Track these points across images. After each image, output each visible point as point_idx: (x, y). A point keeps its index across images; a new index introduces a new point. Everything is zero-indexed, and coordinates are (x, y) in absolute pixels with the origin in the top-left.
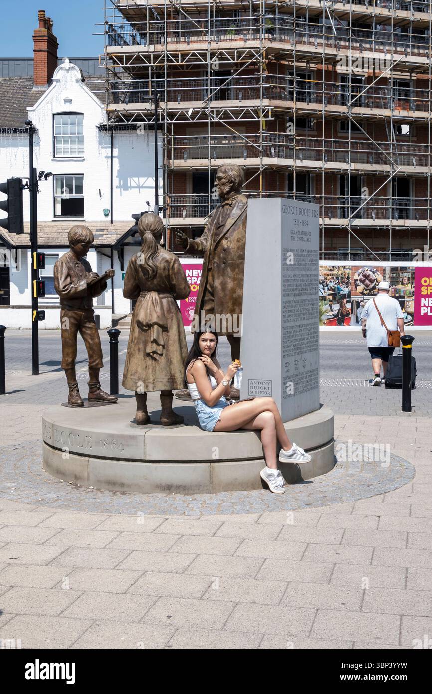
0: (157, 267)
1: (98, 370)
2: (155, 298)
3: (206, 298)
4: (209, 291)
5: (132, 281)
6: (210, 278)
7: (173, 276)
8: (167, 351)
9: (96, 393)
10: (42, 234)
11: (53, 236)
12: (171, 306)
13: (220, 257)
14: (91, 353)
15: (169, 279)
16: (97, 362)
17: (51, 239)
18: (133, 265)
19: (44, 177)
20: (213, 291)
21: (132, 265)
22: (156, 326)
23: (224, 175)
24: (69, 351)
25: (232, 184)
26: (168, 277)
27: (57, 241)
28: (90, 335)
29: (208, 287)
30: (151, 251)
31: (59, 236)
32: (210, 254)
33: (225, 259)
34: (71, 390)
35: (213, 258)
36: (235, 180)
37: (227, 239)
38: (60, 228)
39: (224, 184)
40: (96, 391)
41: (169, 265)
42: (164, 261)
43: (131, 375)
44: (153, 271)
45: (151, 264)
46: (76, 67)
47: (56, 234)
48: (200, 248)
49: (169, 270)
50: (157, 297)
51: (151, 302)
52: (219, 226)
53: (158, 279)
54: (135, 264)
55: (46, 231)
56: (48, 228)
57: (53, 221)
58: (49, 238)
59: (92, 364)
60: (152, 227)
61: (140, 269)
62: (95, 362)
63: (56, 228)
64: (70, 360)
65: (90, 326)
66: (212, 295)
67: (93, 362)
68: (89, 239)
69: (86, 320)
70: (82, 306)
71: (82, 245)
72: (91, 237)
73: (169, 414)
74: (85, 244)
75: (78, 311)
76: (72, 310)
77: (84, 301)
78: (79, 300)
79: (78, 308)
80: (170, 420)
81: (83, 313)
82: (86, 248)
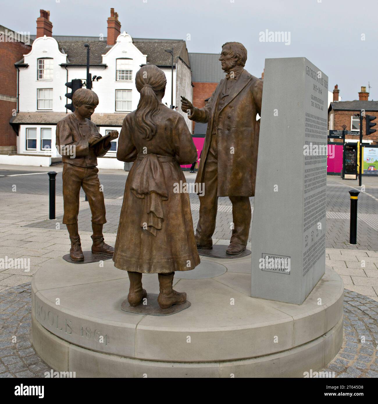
0: (157, 126)
1: (101, 225)
2: (154, 162)
3: (209, 161)
4: (212, 154)
5: (127, 141)
6: (214, 144)
7: (177, 137)
8: (168, 225)
9: (98, 246)
10: (108, 119)
11: (114, 121)
12: (173, 173)
13: (224, 124)
14: (94, 209)
15: (172, 141)
16: (99, 218)
17: (113, 122)
18: (129, 123)
19: (96, 79)
20: (217, 154)
21: (127, 124)
22: (153, 196)
23: (229, 51)
24: (71, 207)
25: (236, 60)
26: (170, 139)
27: (116, 123)
28: (93, 192)
29: (211, 150)
30: (150, 108)
31: (117, 121)
32: (214, 121)
33: (229, 126)
34: (73, 244)
35: (218, 125)
36: (240, 55)
37: (231, 107)
38: (118, 117)
39: (228, 59)
40: (99, 244)
41: (171, 125)
42: (166, 119)
43: (122, 251)
44: (152, 131)
45: (149, 122)
46: (129, 35)
47: (116, 120)
48: (204, 116)
49: (171, 130)
50: (156, 161)
51: (149, 167)
52: (223, 96)
53: (158, 141)
54: (130, 122)
55: (110, 118)
56: (111, 117)
57: (115, 113)
58: (112, 122)
59: (95, 220)
60: (152, 79)
61: (136, 128)
62: (97, 218)
63: (116, 117)
64: (71, 216)
65: (93, 184)
66: (216, 157)
67: (96, 218)
68: (93, 101)
69: (89, 178)
70: (84, 165)
71: (86, 107)
72: (95, 100)
73: (168, 295)
74: (88, 105)
75: (80, 170)
76: (73, 168)
77: (86, 160)
78: (81, 159)
79: (80, 167)
80: (169, 302)
81: (86, 172)
82: (90, 110)
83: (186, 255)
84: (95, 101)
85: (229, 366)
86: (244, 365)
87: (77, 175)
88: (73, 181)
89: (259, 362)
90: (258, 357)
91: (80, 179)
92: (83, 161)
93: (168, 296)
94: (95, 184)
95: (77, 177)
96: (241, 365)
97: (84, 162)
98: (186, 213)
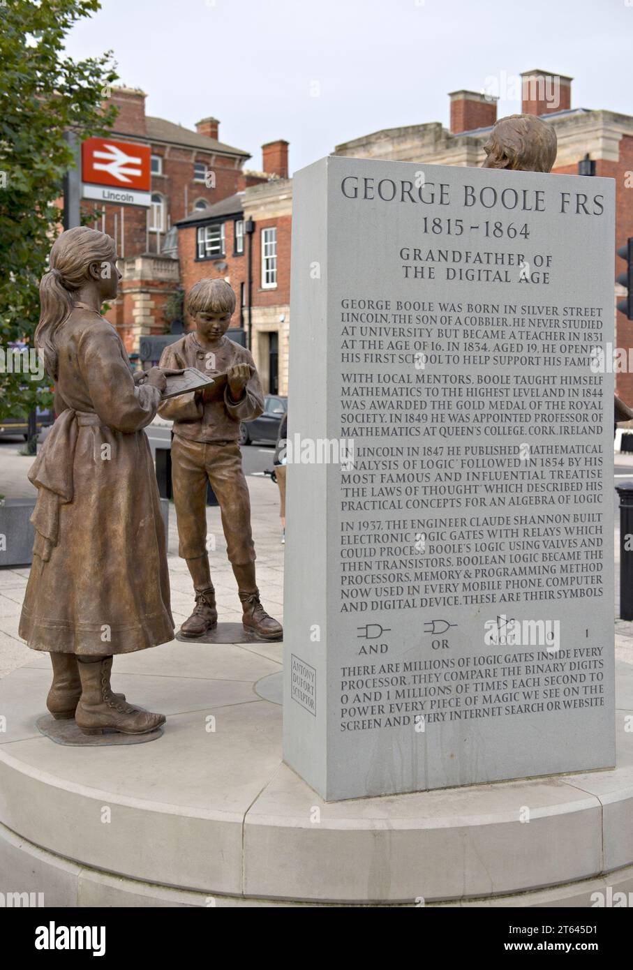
0: (57, 353)
9: (247, 614)
16: (234, 552)
40: (247, 610)
41: (76, 348)
42: (69, 338)
44: (49, 362)
49: (78, 361)
59: (229, 556)
62: (231, 550)
65: (222, 477)
68: (211, 303)
69: (214, 465)
70: (201, 438)
71: (202, 317)
72: (213, 300)
73: (91, 704)
74: (204, 313)
75: (195, 448)
76: (182, 443)
77: (203, 427)
78: (194, 425)
79: (193, 441)
80: (89, 720)
81: (204, 451)
82: (210, 323)
83: (87, 622)
84: (213, 304)
85: (94, 881)
86: (119, 891)
87: (189, 457)
88: (183, 470)
89: (152, 898)
90: (158, 885)
91: (198, 467)
92: (196, 428)
93: (89, 709)
94: (226, 478)
95: (190, 462)
96: (114, 887)
97: (199, 431)
98: (114, 535)
